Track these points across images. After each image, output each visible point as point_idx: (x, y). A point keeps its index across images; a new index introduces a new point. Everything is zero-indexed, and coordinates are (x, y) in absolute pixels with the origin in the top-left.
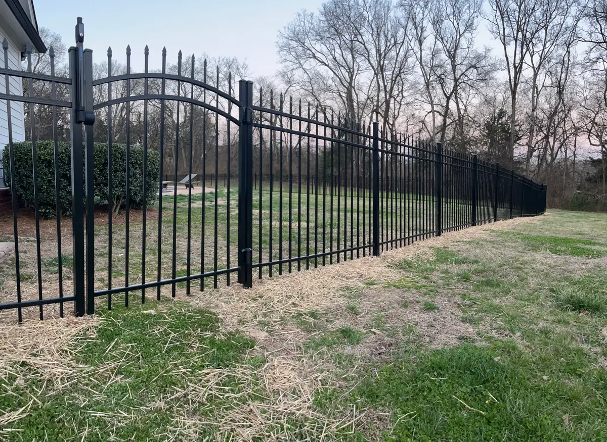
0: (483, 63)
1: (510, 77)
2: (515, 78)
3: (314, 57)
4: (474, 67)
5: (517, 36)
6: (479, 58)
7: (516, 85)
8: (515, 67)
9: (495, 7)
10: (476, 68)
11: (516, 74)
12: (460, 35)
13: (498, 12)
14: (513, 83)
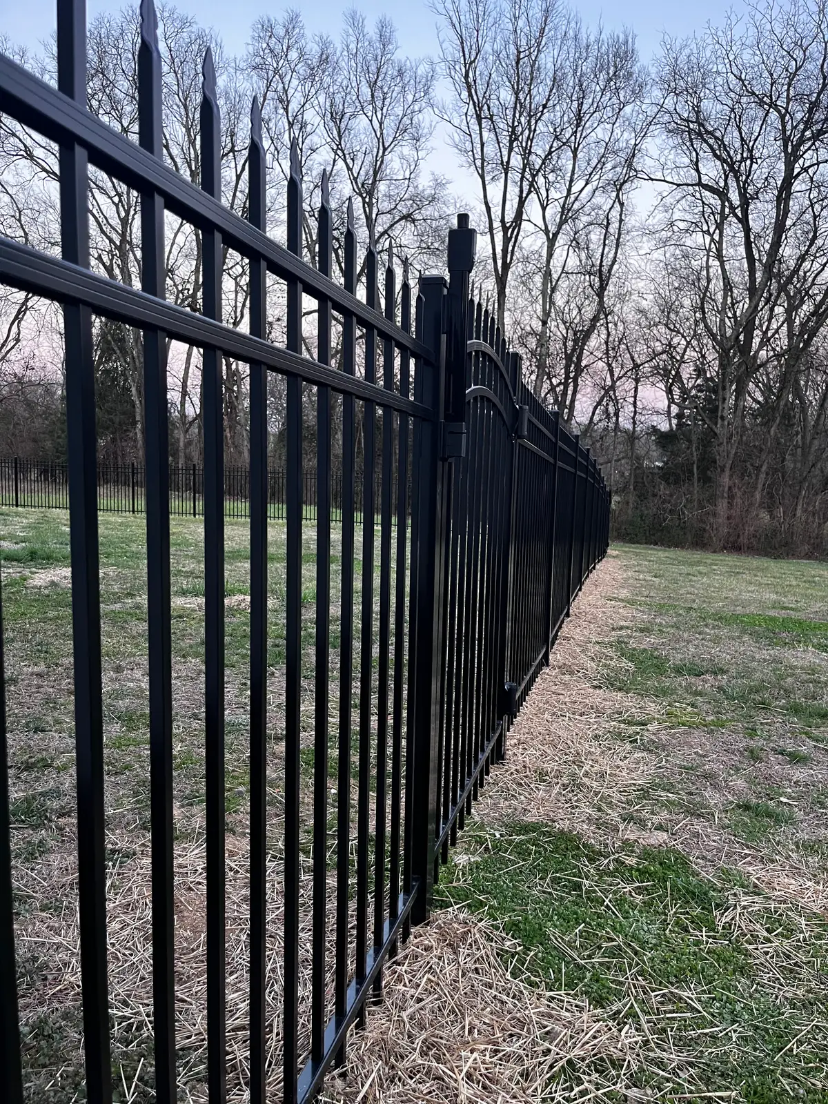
0: (428, 211)
1: (494, 249)
2: (505, 251)
3: (30, 156)
4: (407, 217)
5: (508, 162)
6: (419, 201)
7: (506, 267)
8: (505, 229)
9: (465, 94)
10: (413, 221)
11: (506, 241)
12: (385, 149)
13: (471, 106)
14: (499, 263)
